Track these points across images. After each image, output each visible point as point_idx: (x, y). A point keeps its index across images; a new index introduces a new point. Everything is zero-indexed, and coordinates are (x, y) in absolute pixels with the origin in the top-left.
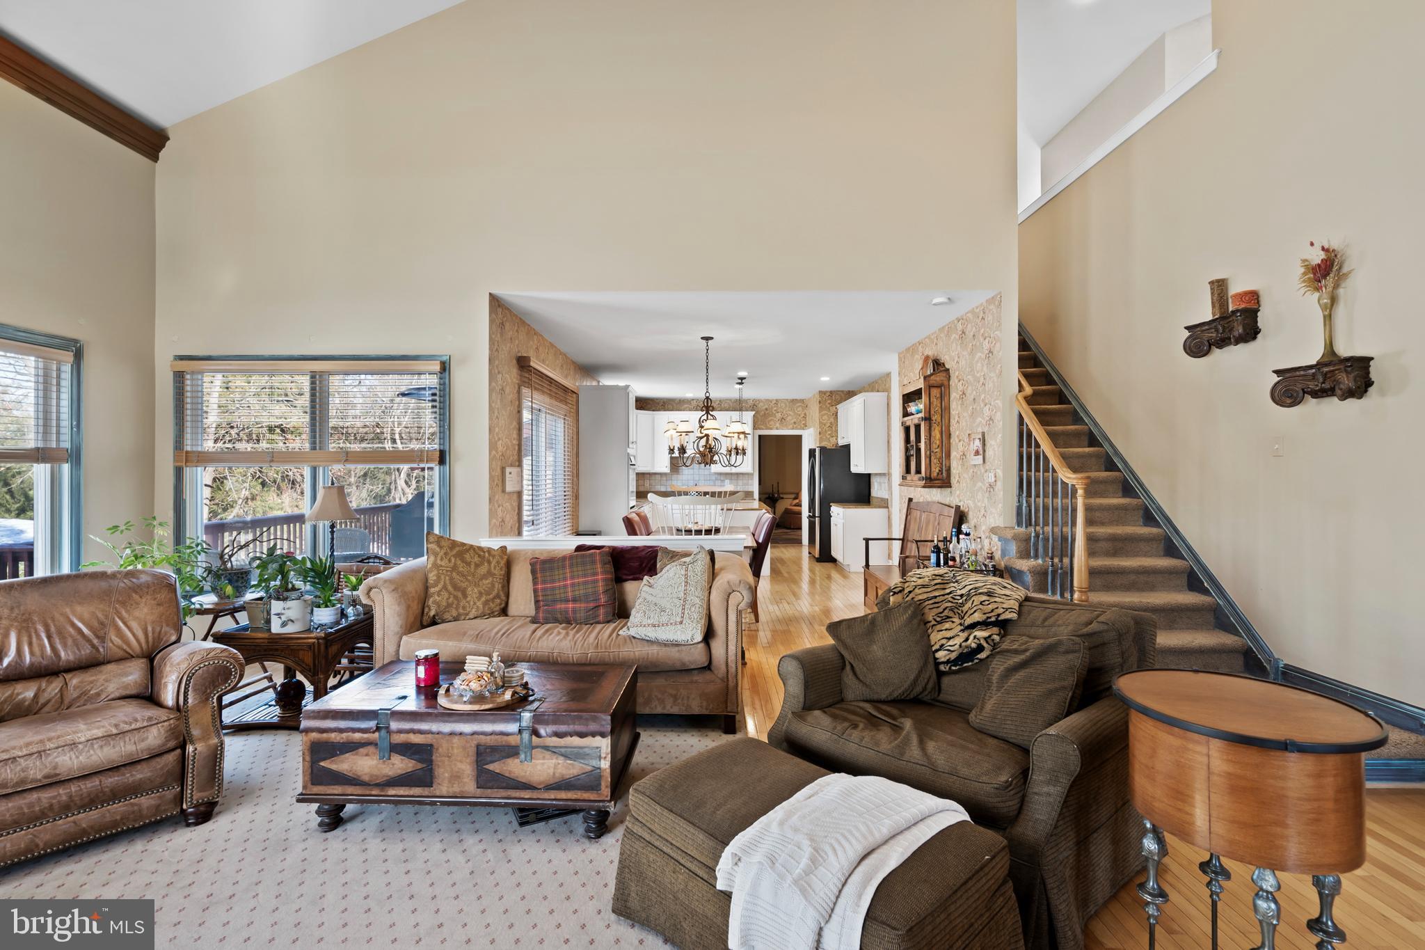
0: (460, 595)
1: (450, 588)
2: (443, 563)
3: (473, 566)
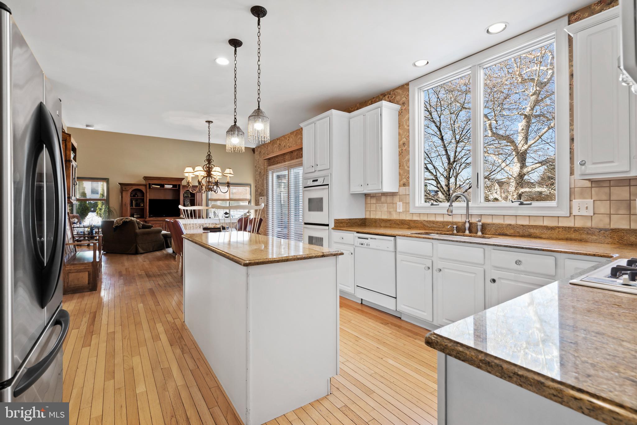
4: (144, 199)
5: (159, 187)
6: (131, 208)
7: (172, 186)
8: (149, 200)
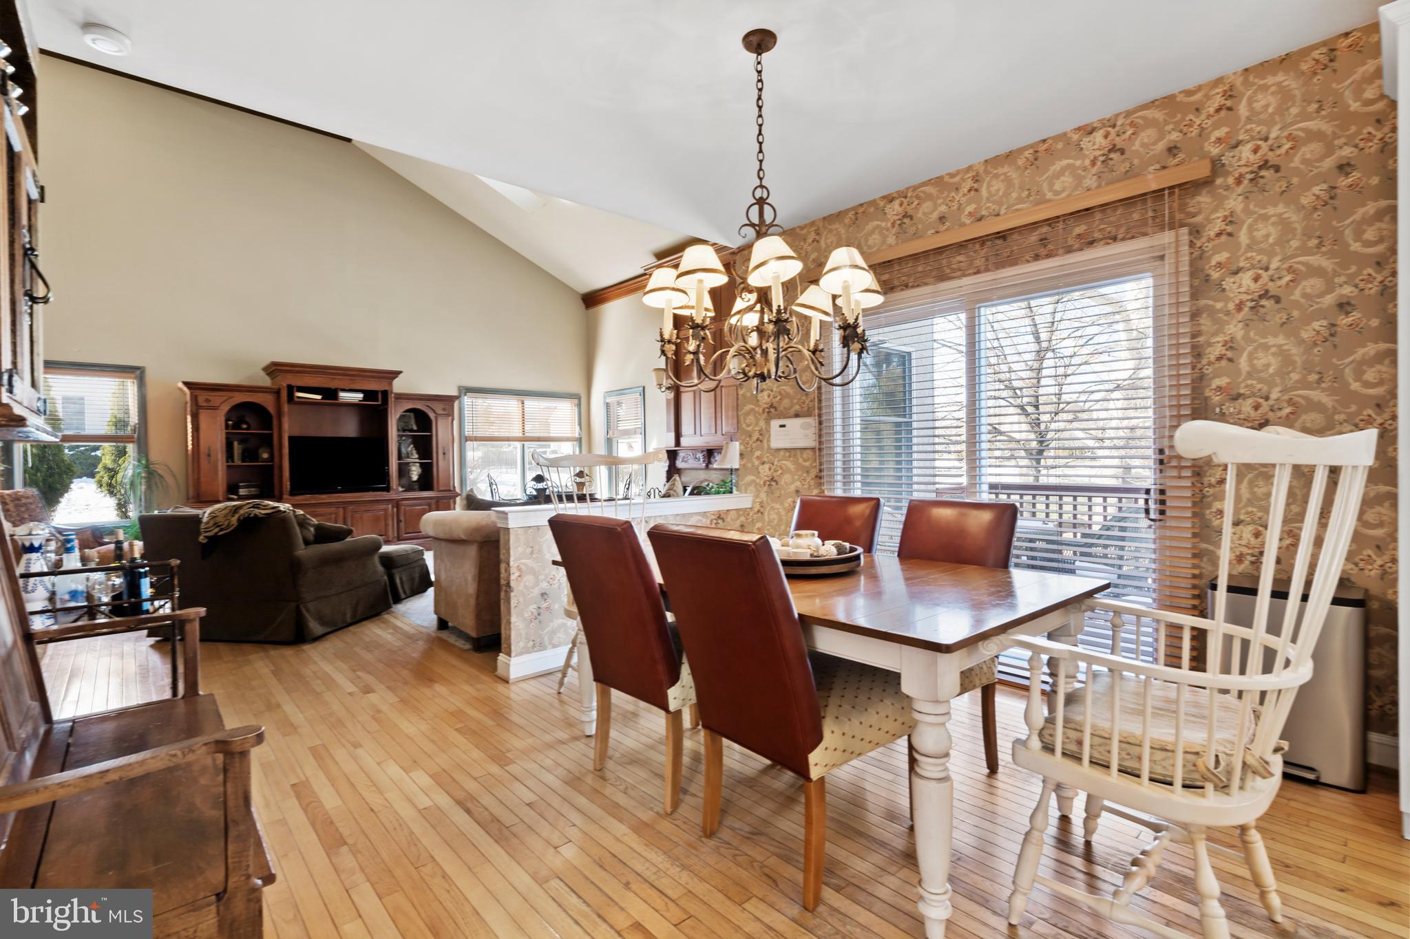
4: (271, 435)
5: (319, 397)
6: (228, 466)
7: (360, 396)
8: (290, 438)
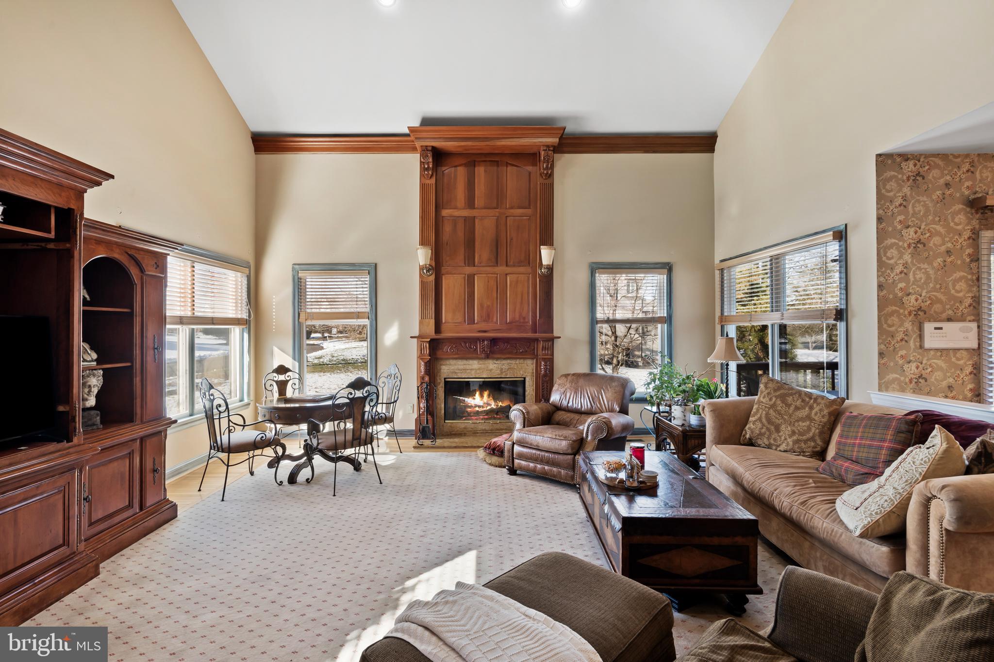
0: (772, 428)
1: (764, 420)
2: (764, 401)
3: (792, 408)
